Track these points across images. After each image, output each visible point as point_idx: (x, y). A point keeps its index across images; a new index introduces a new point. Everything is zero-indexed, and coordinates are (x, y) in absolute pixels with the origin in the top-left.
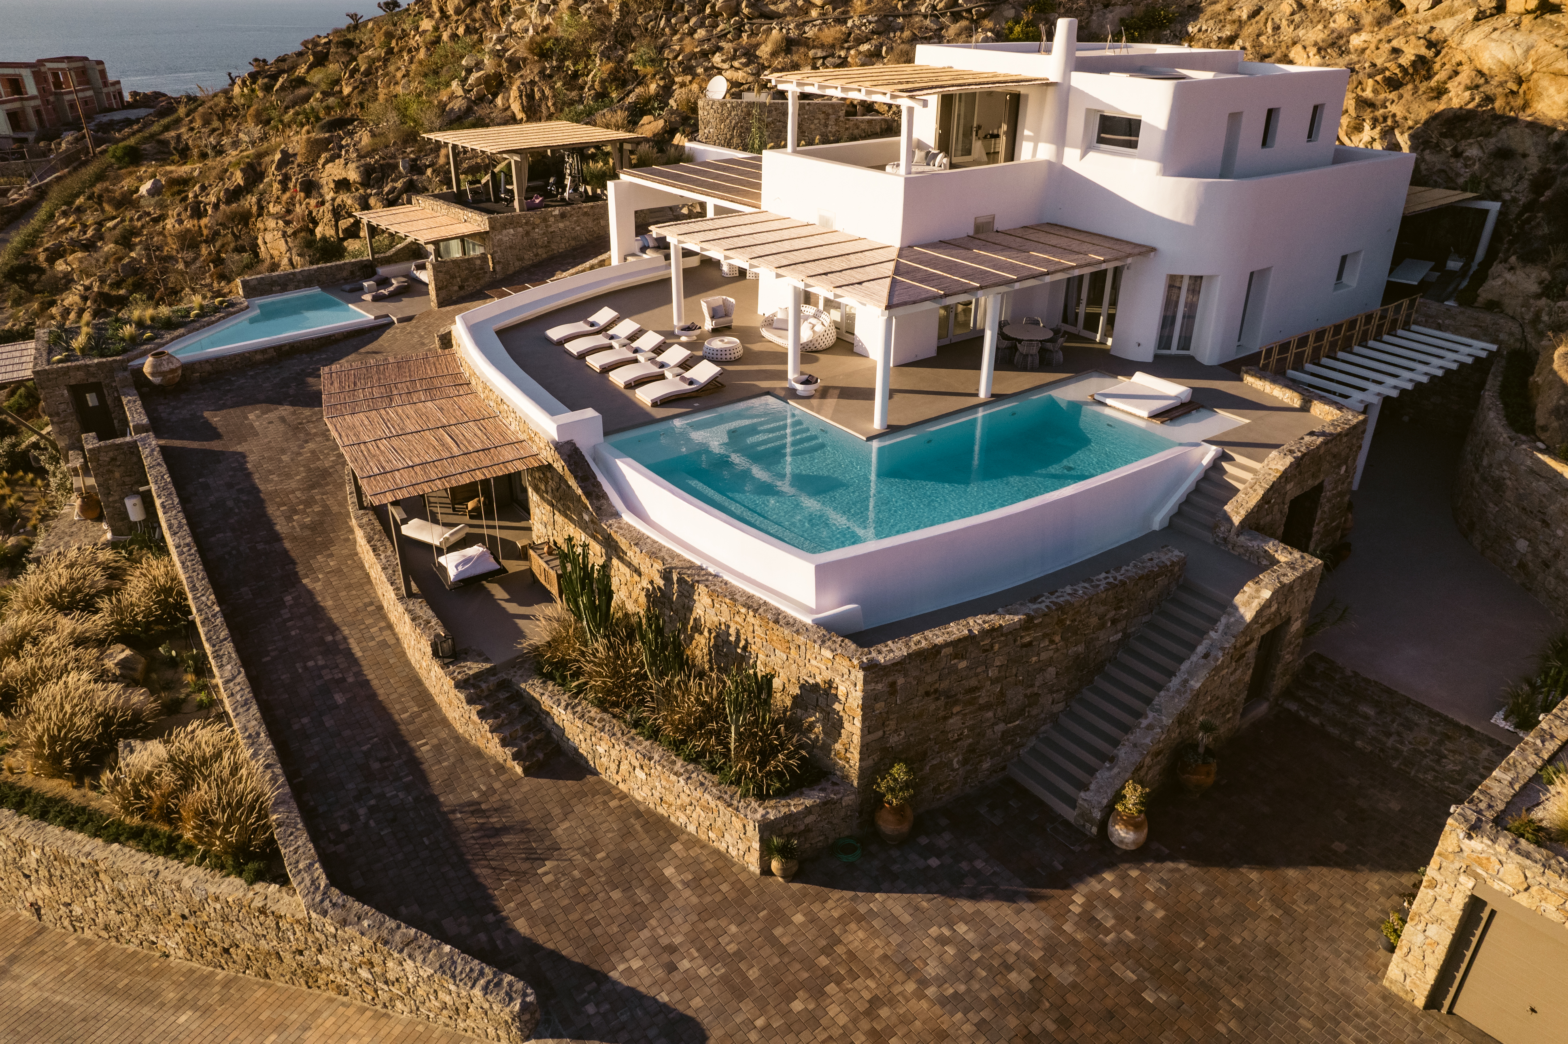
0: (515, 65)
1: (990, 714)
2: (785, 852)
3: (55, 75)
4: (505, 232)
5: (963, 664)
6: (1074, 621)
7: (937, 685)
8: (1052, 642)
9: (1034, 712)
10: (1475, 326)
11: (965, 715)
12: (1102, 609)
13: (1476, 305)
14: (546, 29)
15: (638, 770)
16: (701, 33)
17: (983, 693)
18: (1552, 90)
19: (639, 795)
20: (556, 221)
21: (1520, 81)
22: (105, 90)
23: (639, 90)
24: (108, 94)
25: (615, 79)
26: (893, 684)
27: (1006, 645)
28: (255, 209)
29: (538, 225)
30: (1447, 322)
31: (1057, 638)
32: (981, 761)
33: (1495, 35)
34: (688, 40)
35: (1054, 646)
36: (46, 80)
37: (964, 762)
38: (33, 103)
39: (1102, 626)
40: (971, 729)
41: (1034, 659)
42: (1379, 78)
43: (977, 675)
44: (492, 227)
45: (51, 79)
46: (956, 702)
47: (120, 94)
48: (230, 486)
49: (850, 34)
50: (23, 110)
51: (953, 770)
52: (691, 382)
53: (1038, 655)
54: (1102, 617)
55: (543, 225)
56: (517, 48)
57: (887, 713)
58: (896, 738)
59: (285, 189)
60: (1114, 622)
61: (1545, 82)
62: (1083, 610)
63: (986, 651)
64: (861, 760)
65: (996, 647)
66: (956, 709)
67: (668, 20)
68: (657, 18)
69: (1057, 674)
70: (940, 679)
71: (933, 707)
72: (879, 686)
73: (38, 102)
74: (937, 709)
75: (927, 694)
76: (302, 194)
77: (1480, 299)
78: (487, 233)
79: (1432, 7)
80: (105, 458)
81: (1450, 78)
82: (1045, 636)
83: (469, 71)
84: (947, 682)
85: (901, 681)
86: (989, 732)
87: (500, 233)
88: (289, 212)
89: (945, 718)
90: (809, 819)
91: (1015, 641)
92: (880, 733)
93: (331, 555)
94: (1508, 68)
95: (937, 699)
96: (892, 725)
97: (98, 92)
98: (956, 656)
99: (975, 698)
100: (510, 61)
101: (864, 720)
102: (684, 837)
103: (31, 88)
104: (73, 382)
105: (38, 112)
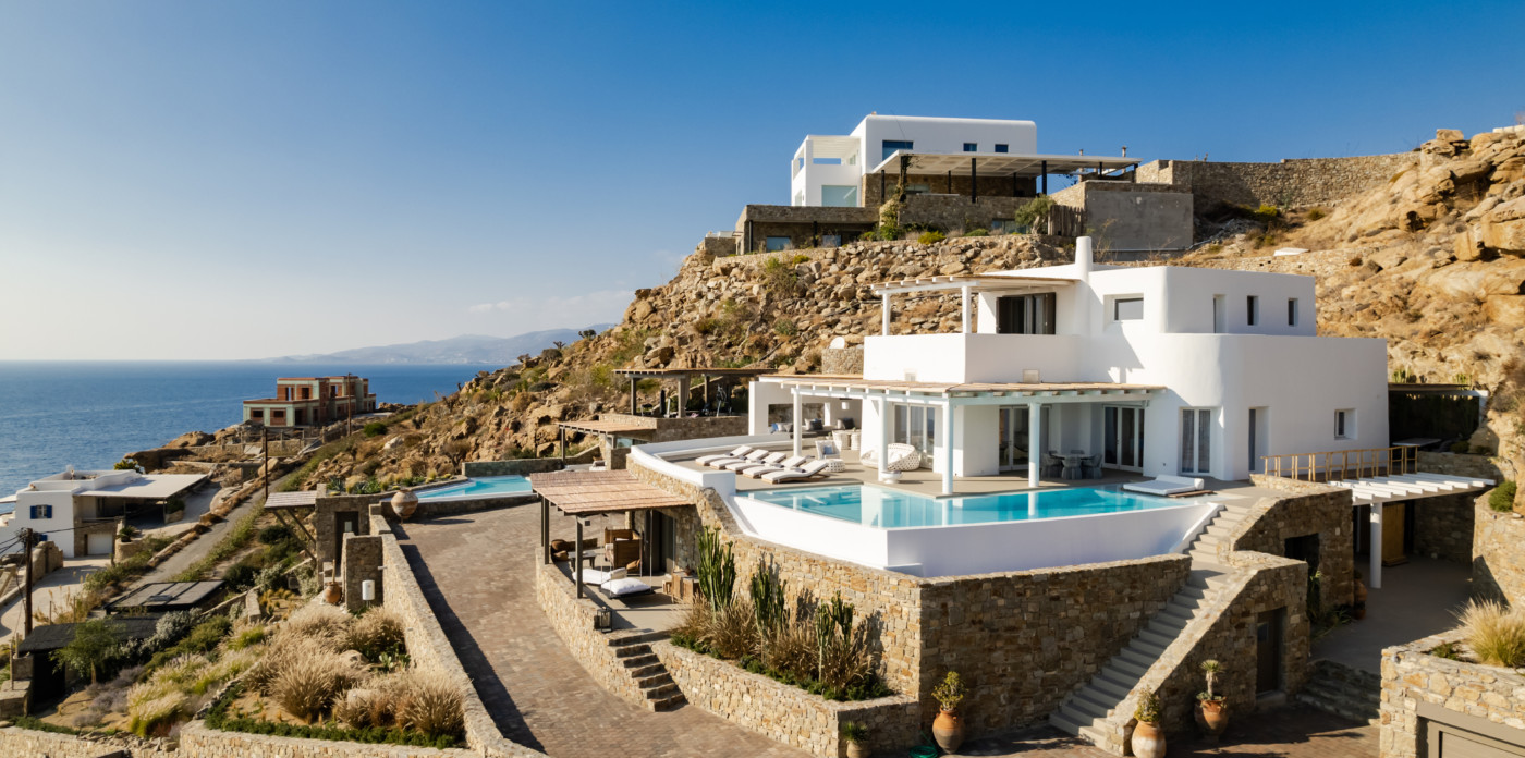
0: (683, 341)
1: (1029, 657)
2: (857, 735)
3: (333, 388)
4: (668, 431)
5: (1001, 602)
6: (1094, 587)
7: (981, 616)
8: (1077, 602)
9: (1069, 666)
10: (1471, 466)
11: (1007, 651)
12: (1118, 584)
13: (1470, 451)
14: (709, 315)
15: (745, 695)
16: (827, 311)
17: (1021, 634)
18: (1506, 307)
19: (744, 722)
20: (708, 426)
21: (1479, 303)
22: (365, 399)
23: (777, 352)
24: (365, 403)
25: (758, 346)
26: (944, 605)
27: (1036, 594)
28: (473, 445)
29: (693, 429)
30: (1447, 466)
31: (1081, 600)
32: (1024, 704)
33: (1453, 274)
34: (816, 316)
35: (1078, 607)
36: (327, 390)
37: (1011, 700)
38: (314, 405)
39: (1121, 601)
40: (1015, 667)
41: (1063, 614)
42: (1365, 311)
43: (1013, 615)
44: (659, 427)
45: (330, 391)
46: (998, 637)
47: (374, 403)
48: (445, 566)
49: (940, 307)
50: (306, 409)
51: (1000, 705)
52: (804, 471)
53: (1066, 611)
54: (1119, 592)
55: (697, 428)
56: (687, 330)
57: (941, 632)
58: (950, 659)
59: (498, 429)
60: (1131, 599)
61: (1498, 302)
62: (1101, 580)
63: (1020, 595)
64: (921, 672)
65: (1029, 593)
66: (999, 644)
67: (802, 305)
68: (795, 303)
69: (1085, 634)
70: (983, 611)
71: (978, 636)
72: (933, 605)
73: (317, 404)
74: (983, 639)
75: (973, 622)
76: (511, 431)
77: (1471, 447)
78: (654, 430)
79: (1399, 264)
80: (357, 547)
81: (1423, 306)
82: (1071, 594)
83: (649, 348)
84: (989, 615)
85: (950, 604)
86: (1030, 677)
87: (665, 431)
88: (499, 444)
89: (991, 650)
90: (880, 719)
91: (1044, 592)
92: (936, 650)
93: (518, 602)
94: (1467, 295)
95: (982, 630)
96: (945, 644)
97: (359, 401)
98: (995, 593)
99: (1014, 637)
100: (680, 338)
101: (923, 633)
102: (778, 746)
103: (315, 395)
104: (340, 510)
105: (315, 411)
